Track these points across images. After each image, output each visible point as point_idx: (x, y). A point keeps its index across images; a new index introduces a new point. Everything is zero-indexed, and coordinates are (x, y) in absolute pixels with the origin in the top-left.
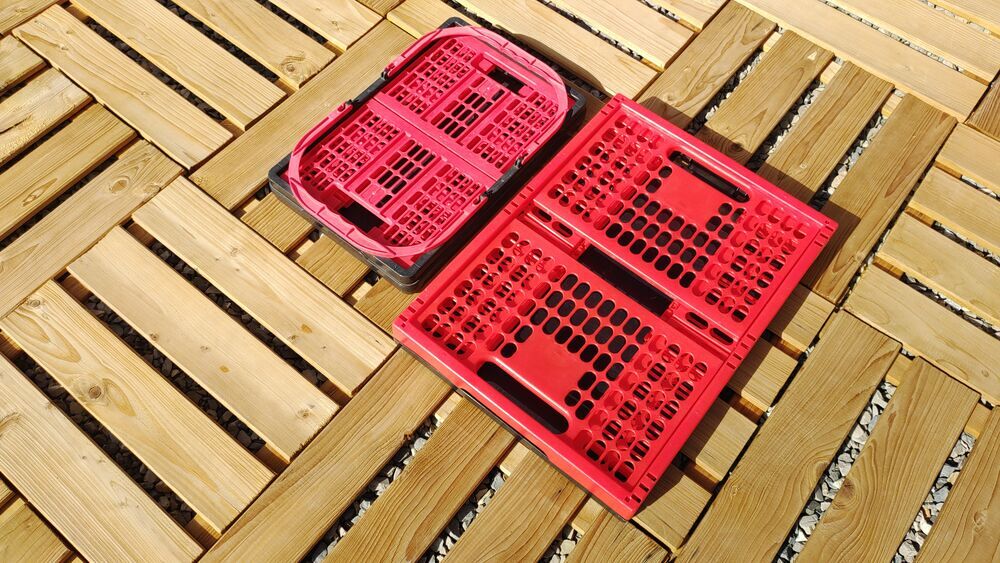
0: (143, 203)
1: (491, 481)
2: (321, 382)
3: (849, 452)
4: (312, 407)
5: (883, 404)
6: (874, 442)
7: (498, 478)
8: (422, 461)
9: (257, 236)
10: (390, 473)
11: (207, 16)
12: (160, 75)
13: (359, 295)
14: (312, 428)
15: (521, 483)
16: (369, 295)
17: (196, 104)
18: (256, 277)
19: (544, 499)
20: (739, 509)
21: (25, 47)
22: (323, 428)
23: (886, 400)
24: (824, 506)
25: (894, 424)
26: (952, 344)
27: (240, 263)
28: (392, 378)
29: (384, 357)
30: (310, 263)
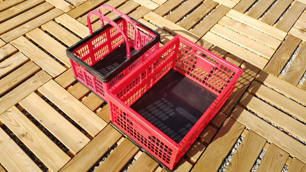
0: (41, 86)
1: (132, 161)
2: (86, 134)
3: (232, 155)
4: (83, 140)
5: (241, 142)
6: (237, 152)
7: (134, 161)
8: (113, 155)
9: (71, 95)
10: (104, 159)
11: (62, 39)
12: (49, 54)
13: (98, 111)
14: (82, 146)
15: (140, 161)
16: (101, 111)
17: (58, 61)
18: (70, 106)
19: (146, 166)
20: (200, 170)
21: (13, 46)
22: (86, 146)
23: (241, 141)
24: (224, 169)
25: (243, 147)
26: (259, 126)
27: (66, 102)
28: (106, 133)
29: (104, 127)
30: (85, 102)
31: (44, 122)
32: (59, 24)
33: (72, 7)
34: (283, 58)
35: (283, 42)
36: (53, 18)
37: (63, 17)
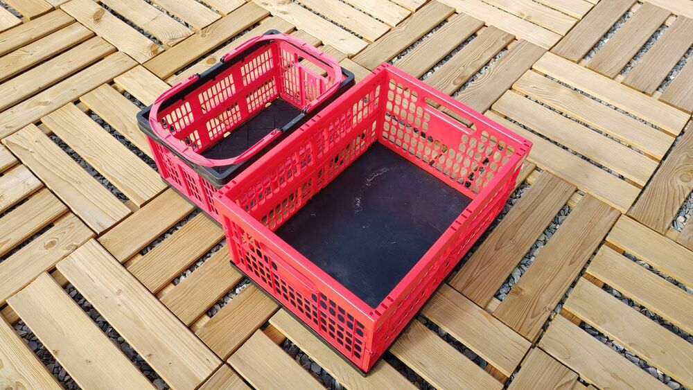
0: (65, 257)
2: (166, 389)
9: (136, 281)
11: (127, 132)
12: (91, 170)
13: (200, 325)
16: (207, 325)
17: (112, 190)
18: (131, 311)
21: (7, 151)
27: (121, 300)
28: (214, 387)
29: (211, 372)
30: (170, 301)
31: (65, 355)
32: (124, 93)
33: (156, 50)
34: (680, 182)
36: (108, 78)
37: (133, 75)
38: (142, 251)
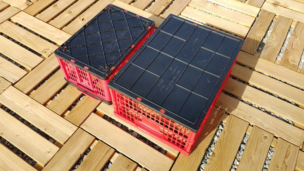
1: (108, 165)
2: (54, 142)
3: (214, 144)
4: (51, 149)
5: (222, 129)
6: (220, 139)
7: (110, 164)
8: (86, 162)
9: (34, 101)
10: (76, 167)
11: (20, 40)
12: (6, 58)
13: (66, 114)
14: (50, 156)
15: (117, 164)
16: (69, 114)
17: (17, 65)
18: (34, 113)
19: (123, 169)
20: (182, 164)
22: (54, 155)
23: (223, 127)
24: (208, 160)
25: (225, 134)
27: (29, 109)
28: (76, 138)
29: (74, 132)
30: (51, 107)
31: (6, 134)
32: (16, 24)
33: (29, 4)
35: (257, 18)
36: (8, 18)
37: (19, 15)
38: (35, 88)
